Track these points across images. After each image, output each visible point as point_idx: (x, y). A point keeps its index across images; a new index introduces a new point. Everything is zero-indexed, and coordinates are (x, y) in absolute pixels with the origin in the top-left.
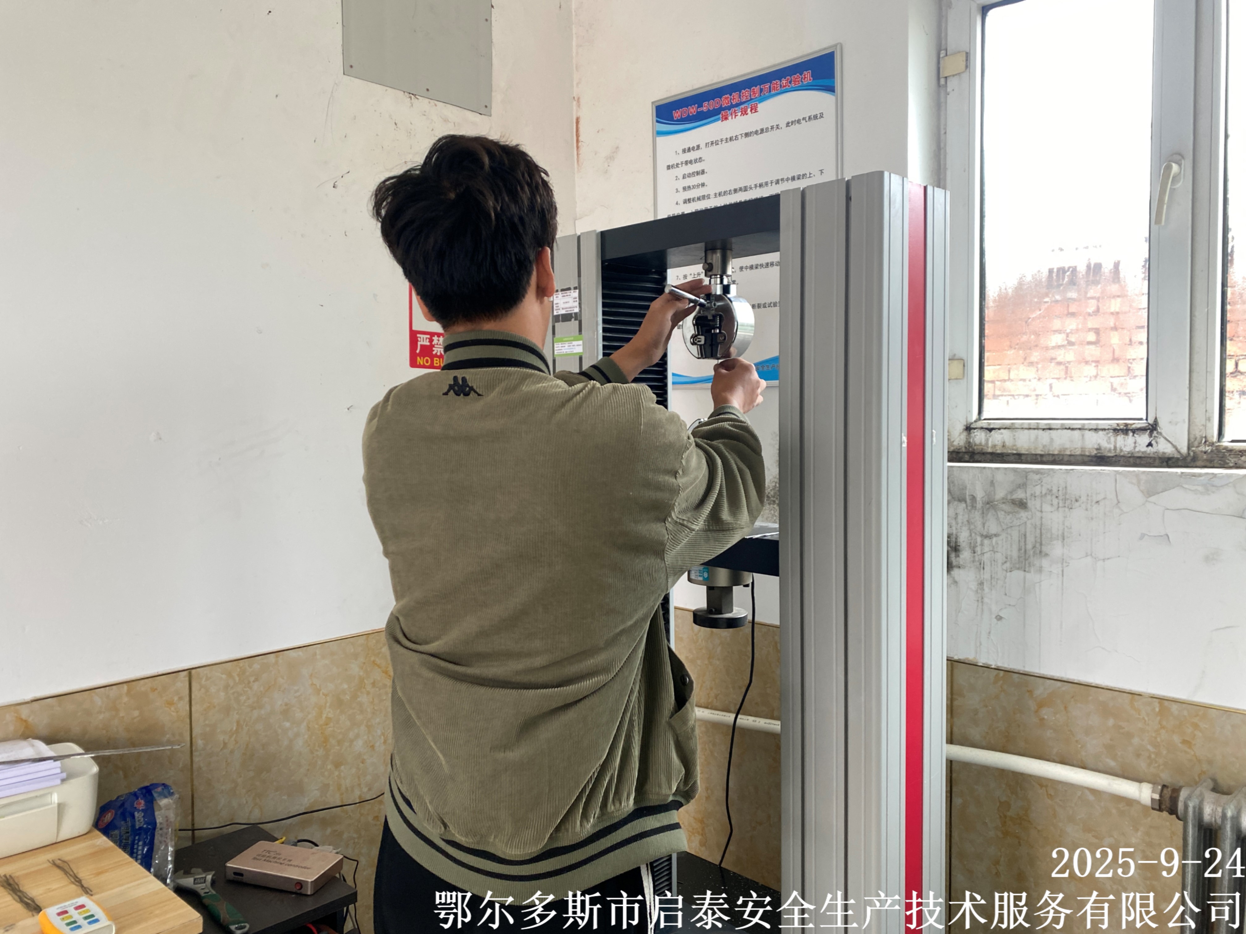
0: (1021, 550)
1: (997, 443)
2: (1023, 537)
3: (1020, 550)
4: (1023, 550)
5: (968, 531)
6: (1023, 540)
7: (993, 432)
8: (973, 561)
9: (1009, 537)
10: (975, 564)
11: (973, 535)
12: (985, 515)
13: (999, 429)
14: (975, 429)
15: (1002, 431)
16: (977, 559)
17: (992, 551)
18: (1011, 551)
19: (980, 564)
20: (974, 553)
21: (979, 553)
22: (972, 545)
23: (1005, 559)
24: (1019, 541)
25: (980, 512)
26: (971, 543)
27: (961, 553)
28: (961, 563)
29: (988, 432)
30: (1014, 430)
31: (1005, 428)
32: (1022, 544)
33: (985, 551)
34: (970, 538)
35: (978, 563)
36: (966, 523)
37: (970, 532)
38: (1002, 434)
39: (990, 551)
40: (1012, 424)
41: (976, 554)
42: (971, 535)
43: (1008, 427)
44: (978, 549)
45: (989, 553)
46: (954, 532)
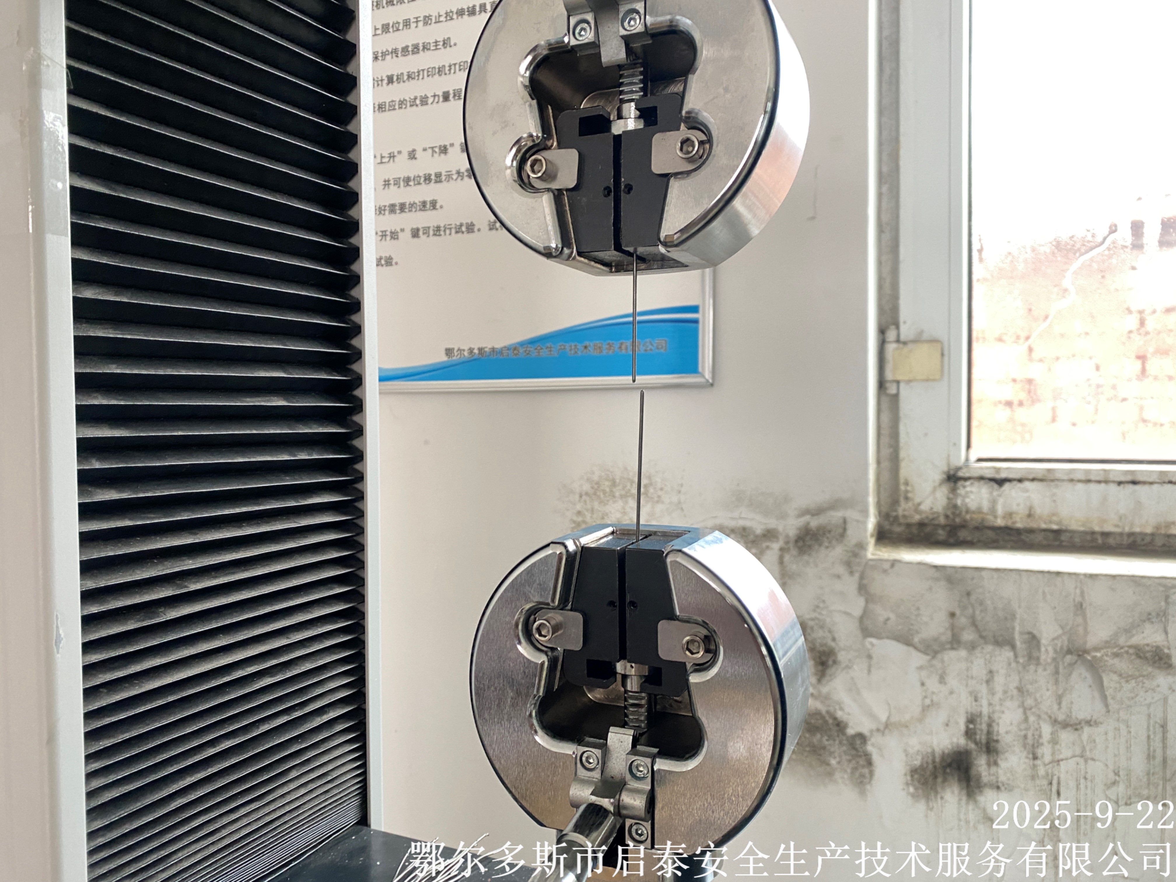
0: (1154, 758)
1: (1015, 508)
2: (1159, 730)
3: (1150, 757)
4: (1159, 759)
5: (1021, 710)
6: (1159, 736)
7: (1007, 486)
8: (1033, 778)
9: (1122, 727)
10: (1038, 782)
11: (1032, 719)
12: (1061, 678)
13: (1020, 481)
14: (966, 479)
15: (1027, 484)
16: (1042, 771)
17: (1082, 756)
18: (1129, 759)
19: (1051, 783)
20: (1035, 758)
21: (1047, 758)
22: (1030, 741)
23: (1112, 776)
24: (1149, 737)
25: (1050, 669)
26: (1025, 737)
27: (1002, 757)
28: (1002, 778)
29: (996, 486)
30: (1052, 484)
31: (1033, 480)
32: (1157, 744)
33: (1061, 756)
34: (1023, 726)
35: (1045, 782)
36: (1015, 692)
37: (1025, 713)
38: (1026, 491)
39: (1074, 756)
40: (1049, 471)
41: (1038, 762)
42: (1026, 719)
43: (1040, 476)
44: (1046, 752)
45: (1072, 762)
46: (985, 710)
